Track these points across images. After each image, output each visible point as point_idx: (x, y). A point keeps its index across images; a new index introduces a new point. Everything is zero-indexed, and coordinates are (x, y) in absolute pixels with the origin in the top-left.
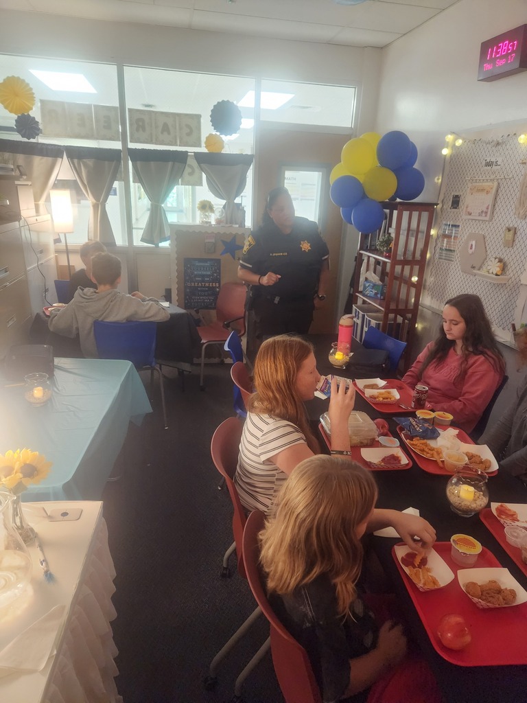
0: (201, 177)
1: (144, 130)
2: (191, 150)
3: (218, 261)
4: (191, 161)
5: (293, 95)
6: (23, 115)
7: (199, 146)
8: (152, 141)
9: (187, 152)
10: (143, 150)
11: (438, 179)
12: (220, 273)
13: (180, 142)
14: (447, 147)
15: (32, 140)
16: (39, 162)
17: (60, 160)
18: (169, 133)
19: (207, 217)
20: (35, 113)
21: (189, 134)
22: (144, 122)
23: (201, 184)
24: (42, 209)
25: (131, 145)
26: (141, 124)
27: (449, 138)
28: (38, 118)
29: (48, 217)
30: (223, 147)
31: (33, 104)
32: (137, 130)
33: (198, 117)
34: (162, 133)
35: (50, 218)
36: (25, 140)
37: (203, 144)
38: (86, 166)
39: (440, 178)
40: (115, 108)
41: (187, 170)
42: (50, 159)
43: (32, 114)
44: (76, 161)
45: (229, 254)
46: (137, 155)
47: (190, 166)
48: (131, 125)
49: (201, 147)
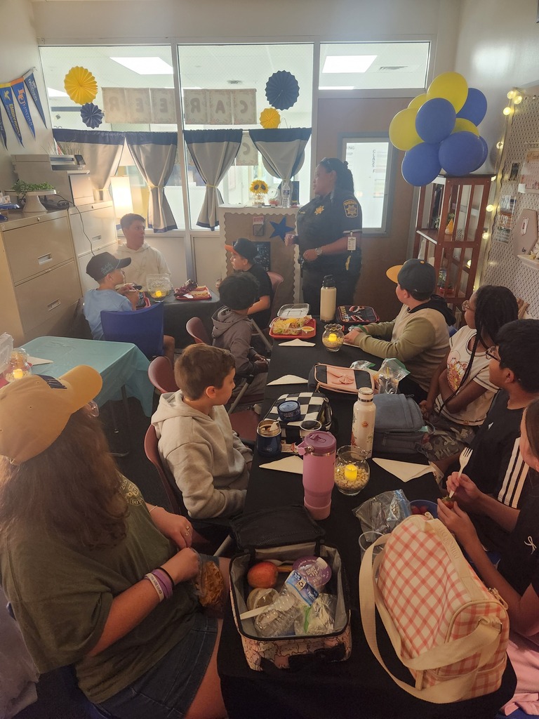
0: (257, 156)
1: (199, 111)
2: (246, 127)
3: (268, 244)
4: (247, 139)
5: (376, 56)
6: (87, 104)
7: (255, 122)
8: (207, 121)
9: (242, 130)
10: (198, 132)
11: (500, 145)
12: (269, 257)
13: (235, 120)
14: (510, 107)
15: (96, 129)
16: (103, 150)
17: (121, 146)
18: (224, 112)
19: (259, 198)
20: (98, 102)
21: (243, 111)
22: (200, 101)
23: (256, 163)
24: (105, 195)
25: (188, 127)
26: (195, 104)
27: (512, 95)
28: (101, 107)
29: (110, 203)
30: (279, 122)
31: (96, 93)
32: (193, 111)
33: (253, 91)
34: (217, 112)
35: (112, 205)
36: (90, 129)
37: (258, 121)
38: (144, 151)
39: (502, 143)
40: (170, 90)
41: (243, 149)
42: (112, 146)
43: (95, 103)
44: (135, 146)
45: (278, 236)
46: (192, 137)
47: (246, 145)
48: (186, 106)
49: (256, 123)
